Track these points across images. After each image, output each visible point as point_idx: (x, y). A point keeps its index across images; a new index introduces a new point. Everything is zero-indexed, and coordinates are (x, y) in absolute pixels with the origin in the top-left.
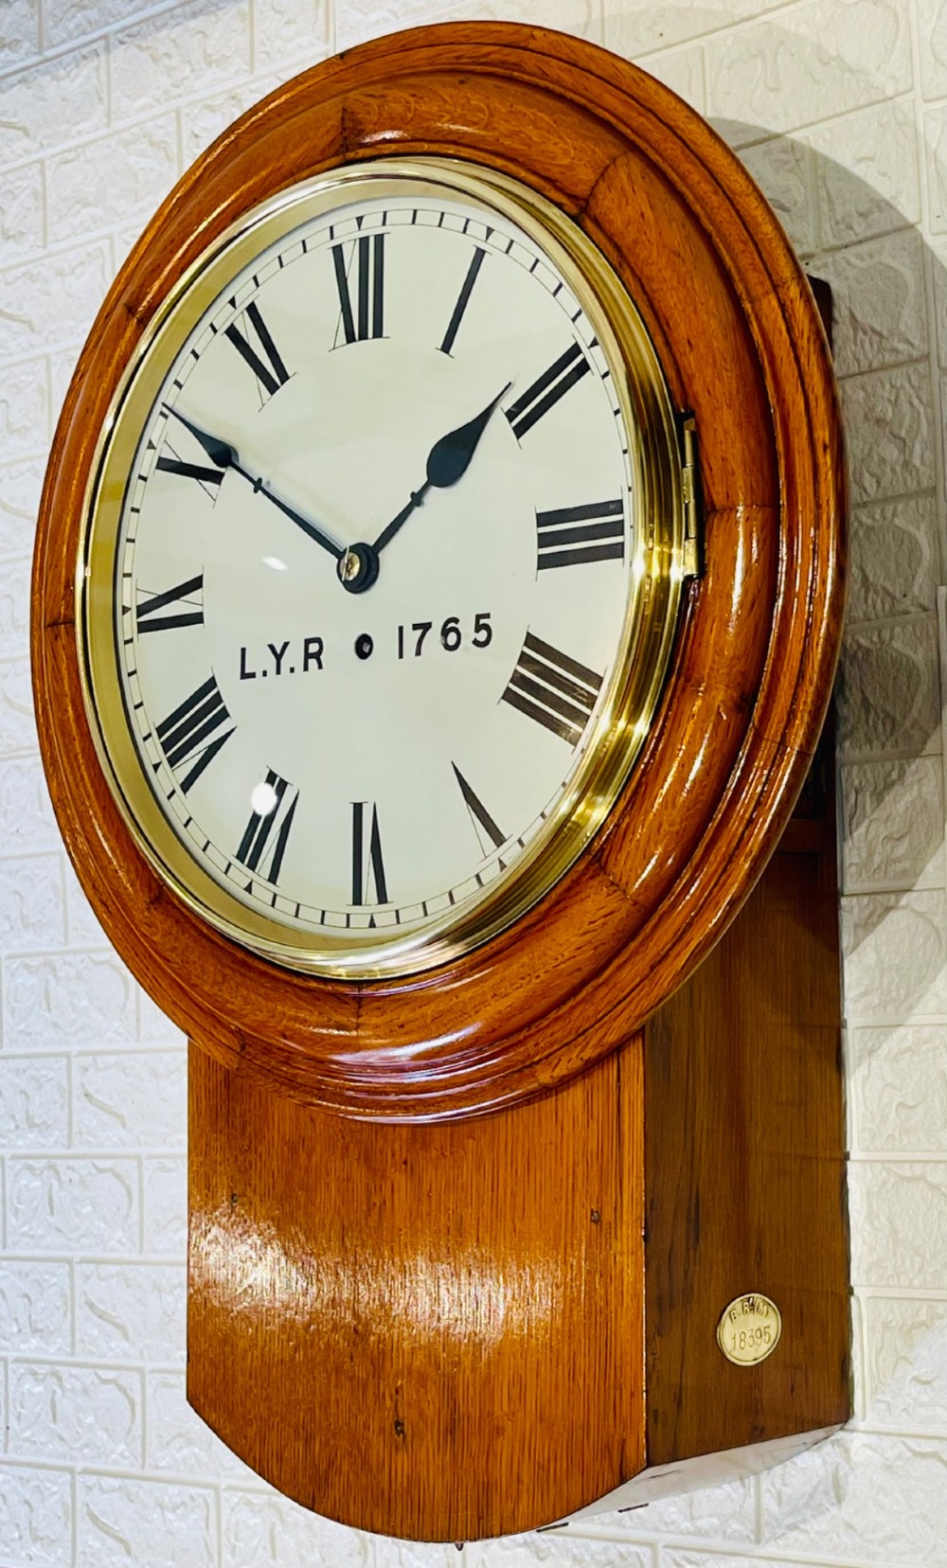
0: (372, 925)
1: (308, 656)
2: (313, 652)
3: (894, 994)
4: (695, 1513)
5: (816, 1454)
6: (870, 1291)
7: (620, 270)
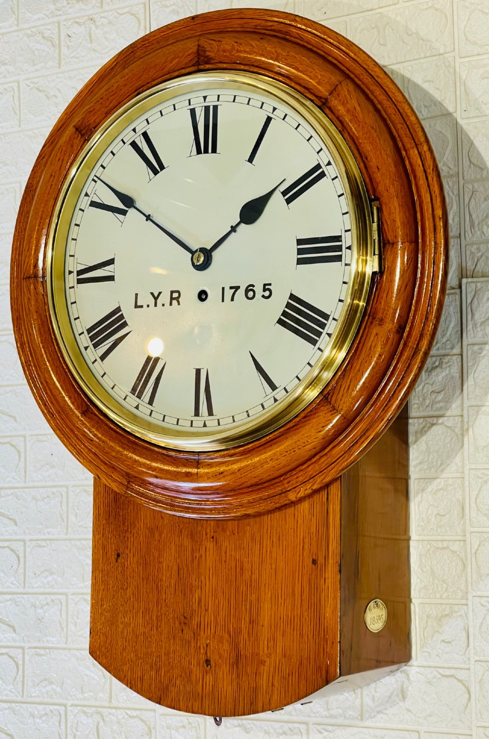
0: (205, 425)
1: (172, 299)
2: (175, 297)
3: (435, 464)
4: (329, 707)
5: (393, 677)
6: (420, 600)
7: (343, 132)
